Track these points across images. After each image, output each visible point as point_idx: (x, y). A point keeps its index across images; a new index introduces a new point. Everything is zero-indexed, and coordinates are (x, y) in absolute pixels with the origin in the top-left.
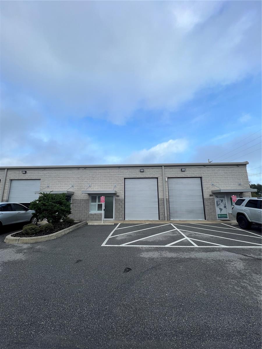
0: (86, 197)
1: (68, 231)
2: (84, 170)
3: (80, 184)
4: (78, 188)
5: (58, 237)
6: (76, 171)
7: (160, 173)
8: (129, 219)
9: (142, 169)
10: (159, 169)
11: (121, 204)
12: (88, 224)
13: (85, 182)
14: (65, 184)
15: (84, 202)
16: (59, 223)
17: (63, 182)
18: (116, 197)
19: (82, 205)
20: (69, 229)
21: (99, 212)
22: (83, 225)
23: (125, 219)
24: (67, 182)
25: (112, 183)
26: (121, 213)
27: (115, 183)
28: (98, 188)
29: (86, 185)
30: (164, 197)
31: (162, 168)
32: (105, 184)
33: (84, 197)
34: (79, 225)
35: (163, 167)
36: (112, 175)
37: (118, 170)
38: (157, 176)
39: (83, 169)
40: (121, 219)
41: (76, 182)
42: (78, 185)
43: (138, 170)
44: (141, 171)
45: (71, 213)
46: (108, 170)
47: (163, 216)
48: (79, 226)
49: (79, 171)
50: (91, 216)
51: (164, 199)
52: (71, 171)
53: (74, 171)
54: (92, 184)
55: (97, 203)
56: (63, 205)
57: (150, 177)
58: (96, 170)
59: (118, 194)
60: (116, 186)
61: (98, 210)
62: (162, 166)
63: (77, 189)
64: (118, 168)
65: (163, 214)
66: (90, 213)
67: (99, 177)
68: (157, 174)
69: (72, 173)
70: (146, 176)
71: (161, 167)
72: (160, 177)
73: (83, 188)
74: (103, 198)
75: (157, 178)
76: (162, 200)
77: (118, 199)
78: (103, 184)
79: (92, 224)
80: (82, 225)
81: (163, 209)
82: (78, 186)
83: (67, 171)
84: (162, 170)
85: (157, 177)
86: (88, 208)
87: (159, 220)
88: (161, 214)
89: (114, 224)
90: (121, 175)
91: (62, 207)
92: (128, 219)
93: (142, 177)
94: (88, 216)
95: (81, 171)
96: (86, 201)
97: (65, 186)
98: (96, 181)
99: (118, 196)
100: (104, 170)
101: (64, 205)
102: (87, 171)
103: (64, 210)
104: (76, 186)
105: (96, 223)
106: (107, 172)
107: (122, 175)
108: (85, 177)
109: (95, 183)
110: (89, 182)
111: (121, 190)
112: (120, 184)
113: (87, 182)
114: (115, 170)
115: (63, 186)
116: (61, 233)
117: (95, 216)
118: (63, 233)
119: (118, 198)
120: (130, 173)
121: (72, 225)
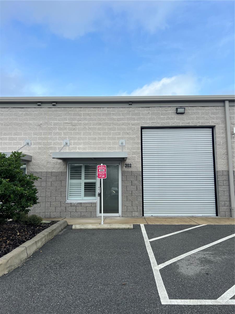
0: (59, 167)
1: (34, 249)
2: (53, 109)
3: (44, 139)
4: (40, 148)
5: (13, 268)
6: (34, 111)
7: (221, 115)
8: (153, 215)
9: (181, 107)
10: (217, 108)
11: (136, 182)
12: (73, 227)
13: (56, 134)
14: (10, 139)
15: (54, 178)
16: (5, 226)
17: (5, 134)
18: (124, 168)
19: (49, 184)
20: (36, 242)
21: (90, 199)
22: (62, 230)
23: (145, 215)
24: (15, 134)
25: (114, 139)
26: (137, 202)
27: (122, 138)
28: (84, 149)
29: (57, 141)
30: (229, 168)
31: (224, 106)
32: (101, 139)
33: (54, 168)
34: (55, 230)
35: (227, 103)
36: (114, 119)
37: (127, 109)
38: (212, 122)
39: (50, 105)
40: (137, 214)
41: (35, 134)
42: (40, 141)
43: (171, 110)
44: (180, 110)
45: (37, 201)
46: (105, 110)
47: (225, 208)
48: (55, 233)
49: (41, 109)
50: (70, 209)
51: (228, 171)
52: (23, 109)
53: (29, 110)
54: (71, 139)
55: (83, 181)
56: (16, 182)
57: (198, 125)
58: (79, 109)
59: (128, 162)
60: (124, 144)
61: (85, 195)
62: (223, 101)
63: (39, 151)
64: (127, 105)
65: (227, 203)
66: (68, 201)
67: (85, 124)
68: (214, 119)
69: (26, 114)
70: (189, 123)
71: (222, 104)
72: (220, 125)
73: (51, 148)
74: (101, 169)
75: (212, 128)
76: (225, 173)
77: (128, 171)
78: (95, 139)
79: (82, 227)
80: (60, 229)
81: (228, 194)
82: (40, 143)
83: (14, 110)
84: (225, 110)
85: (212, 124)
86: (63, 193)
87: (217, 215)
88: (223, 203)
89: (132, 227)
90: (134, 119)
91: (15, 185)
92: (151, 215)
93: (181, 125)
94: (64, 208)
95: (44, 110)
96: (59, 176)
97: (10, 144)
98: (79, 134)
99: (129, 166)
100: (96, 109)
101: (20, 181)
102: (60, 111)
103: (22, 194)
104: (34, 144)
105: (90, 224)
106: (104, 114)
107: (137, 120)
108: (55, 124)
109: (77, 136)
110: (64, 134)
111: (134, 153)
112: (133, 139)
113: (60, 134)
114: (121, 109)
115: (5, 144)
116: (19, 254)
117: (79, 209)
118: (24, 256)
119: (130, 170)
120: (155, 117)
121: (39, 231)
